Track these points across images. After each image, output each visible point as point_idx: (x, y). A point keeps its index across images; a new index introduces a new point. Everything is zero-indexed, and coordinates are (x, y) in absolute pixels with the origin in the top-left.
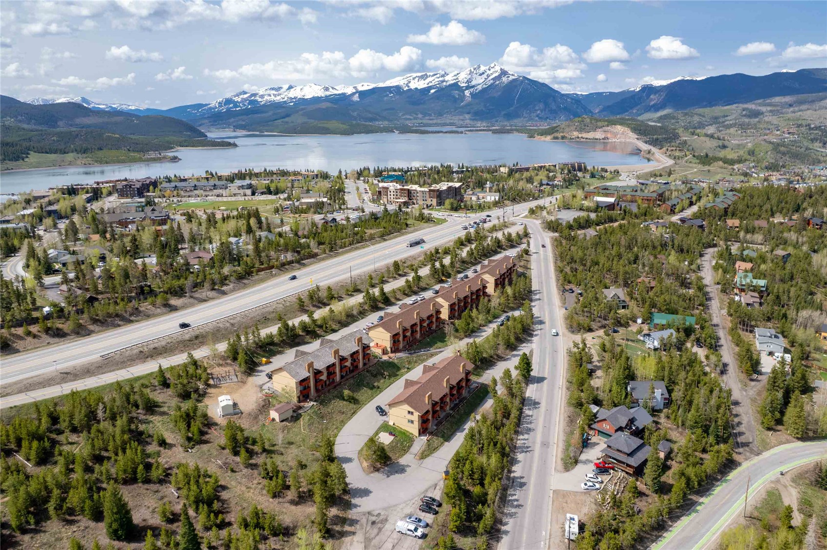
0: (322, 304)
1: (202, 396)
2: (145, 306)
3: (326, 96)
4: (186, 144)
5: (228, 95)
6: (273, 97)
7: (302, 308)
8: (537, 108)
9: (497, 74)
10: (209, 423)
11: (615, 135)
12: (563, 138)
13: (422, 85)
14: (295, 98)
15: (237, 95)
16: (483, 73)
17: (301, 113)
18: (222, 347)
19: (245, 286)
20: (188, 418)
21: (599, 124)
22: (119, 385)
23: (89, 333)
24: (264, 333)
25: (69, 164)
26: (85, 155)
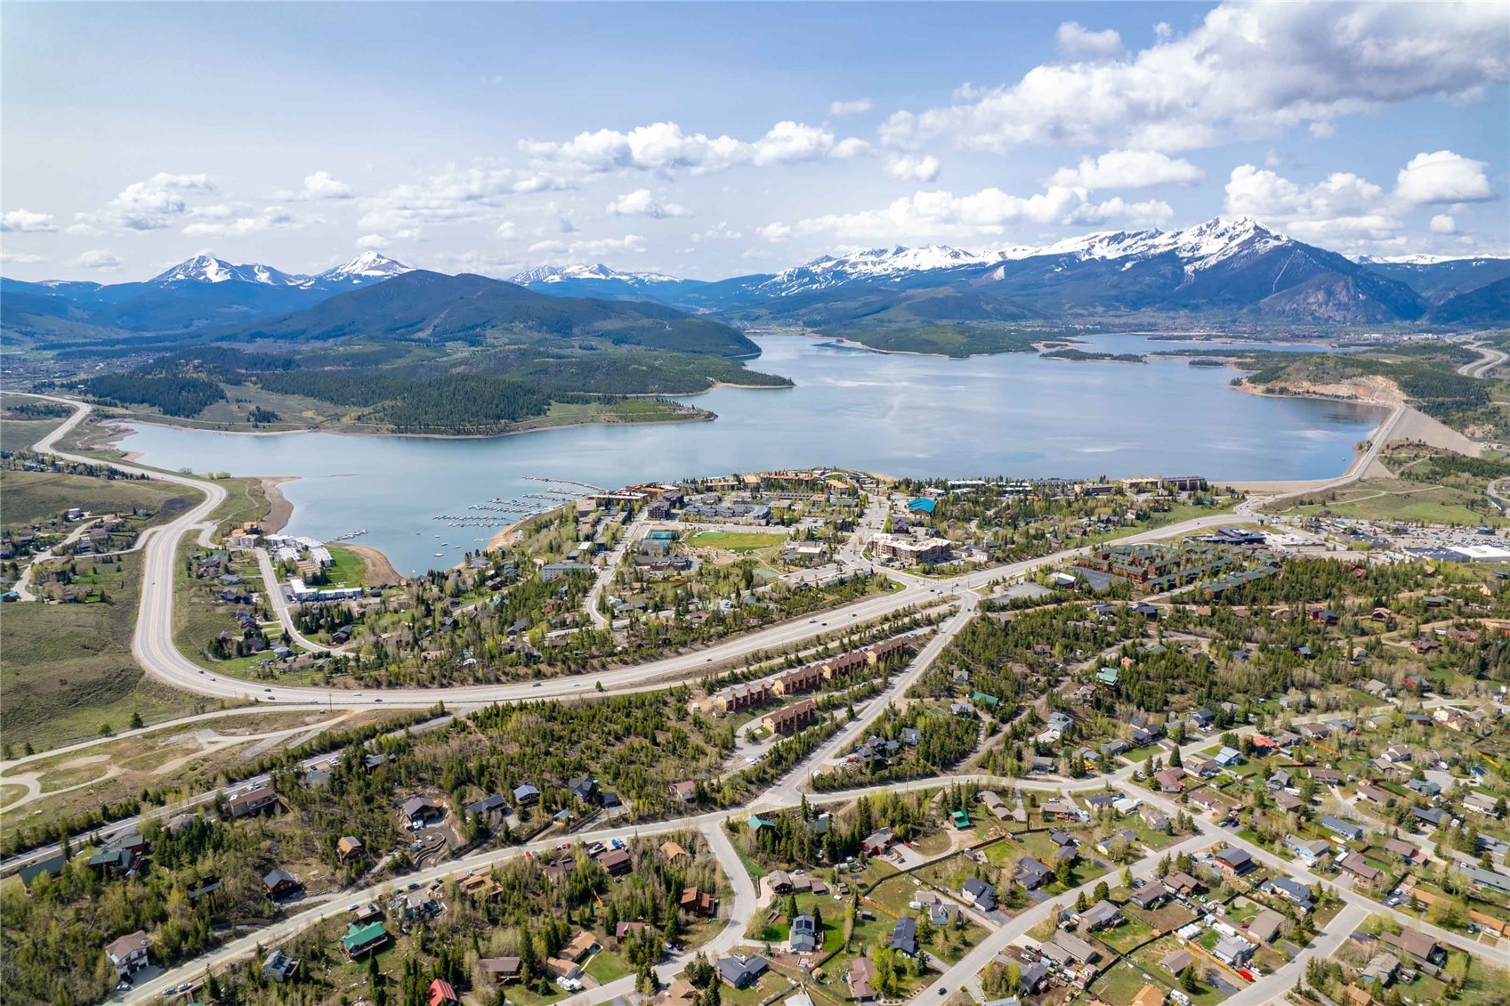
0: (759, 660)
1: (686, 702)
2: (666, 651)
3: (954, 267)
4: (729, 377)
5: (803, 262)
6: (870, 266)
7: (747, 662)
8: (1311, 300)
9: (1245, 237)
10: (688, 714)
11: (1371, 392)
12: (1283, 391)
13: (1112, 253)
14: (904, 269)
15: (817, 263)
16: (1222, 234)
17: (904, 304)
18: (699, 680)
19: (722, 643)
20: (679, 710)
21: (1348, 371)
22: (653, 692)
23: (639, 664)
24: (721, 675)
25: (592, 421)
26: (609, 407)
